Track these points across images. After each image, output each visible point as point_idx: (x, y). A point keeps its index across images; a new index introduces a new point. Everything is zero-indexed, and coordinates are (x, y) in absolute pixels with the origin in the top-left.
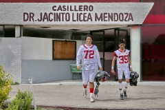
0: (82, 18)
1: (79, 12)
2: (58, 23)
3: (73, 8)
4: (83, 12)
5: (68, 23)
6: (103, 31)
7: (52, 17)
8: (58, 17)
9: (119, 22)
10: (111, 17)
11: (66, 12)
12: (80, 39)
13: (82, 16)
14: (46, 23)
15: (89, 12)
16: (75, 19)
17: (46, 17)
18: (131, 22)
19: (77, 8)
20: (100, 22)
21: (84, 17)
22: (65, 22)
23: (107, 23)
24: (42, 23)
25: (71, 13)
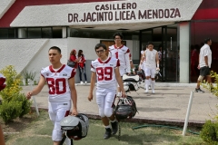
0: (125, 17)
1: (122, 11)
2: (101, 22)
3: (116, 7)
4: (126, 10)
5: (111, 22)
6: (151, 29)
7: (95, 17)
8: (101, 17)
9: (164, 19)
10: (155, 14)
11: (109, 11)
12: (131, 39)
13: (125, 14)
14: (89, 23)
15: (132, 9)
16: (118, 17)
17: (89, 17)
18: (177, 19)
19: (120, 7)
20: (144, 20)
21: (127, 15)
22: (108, 22)
23: (152, 20)
24: (85, 23)
25: (114, 12)
